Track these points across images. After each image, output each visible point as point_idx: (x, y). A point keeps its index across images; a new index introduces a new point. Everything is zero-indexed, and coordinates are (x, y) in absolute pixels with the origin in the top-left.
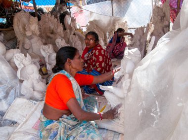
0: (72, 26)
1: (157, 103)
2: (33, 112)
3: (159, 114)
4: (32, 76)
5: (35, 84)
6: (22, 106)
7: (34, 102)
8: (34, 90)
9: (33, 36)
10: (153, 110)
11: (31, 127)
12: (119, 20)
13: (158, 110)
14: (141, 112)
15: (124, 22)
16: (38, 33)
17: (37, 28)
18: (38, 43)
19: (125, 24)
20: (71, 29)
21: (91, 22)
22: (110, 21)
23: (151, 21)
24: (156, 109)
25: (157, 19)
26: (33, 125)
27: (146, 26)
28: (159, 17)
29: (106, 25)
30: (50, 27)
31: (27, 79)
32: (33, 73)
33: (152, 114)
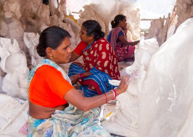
0: (59, 10)
1: (174, 86)
2: (20, 113)
3: (176, 97)
4: (17, 69)
5: (20, 80)
6: (5, 105)
7: (21, 101)
8: (20, 87)
9: (13, 19)
10: (170, 94)
11: (17, 131)
12: (128, 6)
13: (175, 93)
14: (159, 99)
15: (135, 9)
16: (19, 16)
17: (18, 9)
18: (18, 30)
19: (136, 12)
20: (58, 14)
21: (87, 7)
22: (115, 7)
23: (174, 10)
24: (173, 93)
25: (181, 7)
26: (19, 129)
27: (166, 17)
28: (185, 5)
29: (109, 13)
30: (32, 9)
31: (12, 72)
32: (20, 64)
33: (169, 98)
